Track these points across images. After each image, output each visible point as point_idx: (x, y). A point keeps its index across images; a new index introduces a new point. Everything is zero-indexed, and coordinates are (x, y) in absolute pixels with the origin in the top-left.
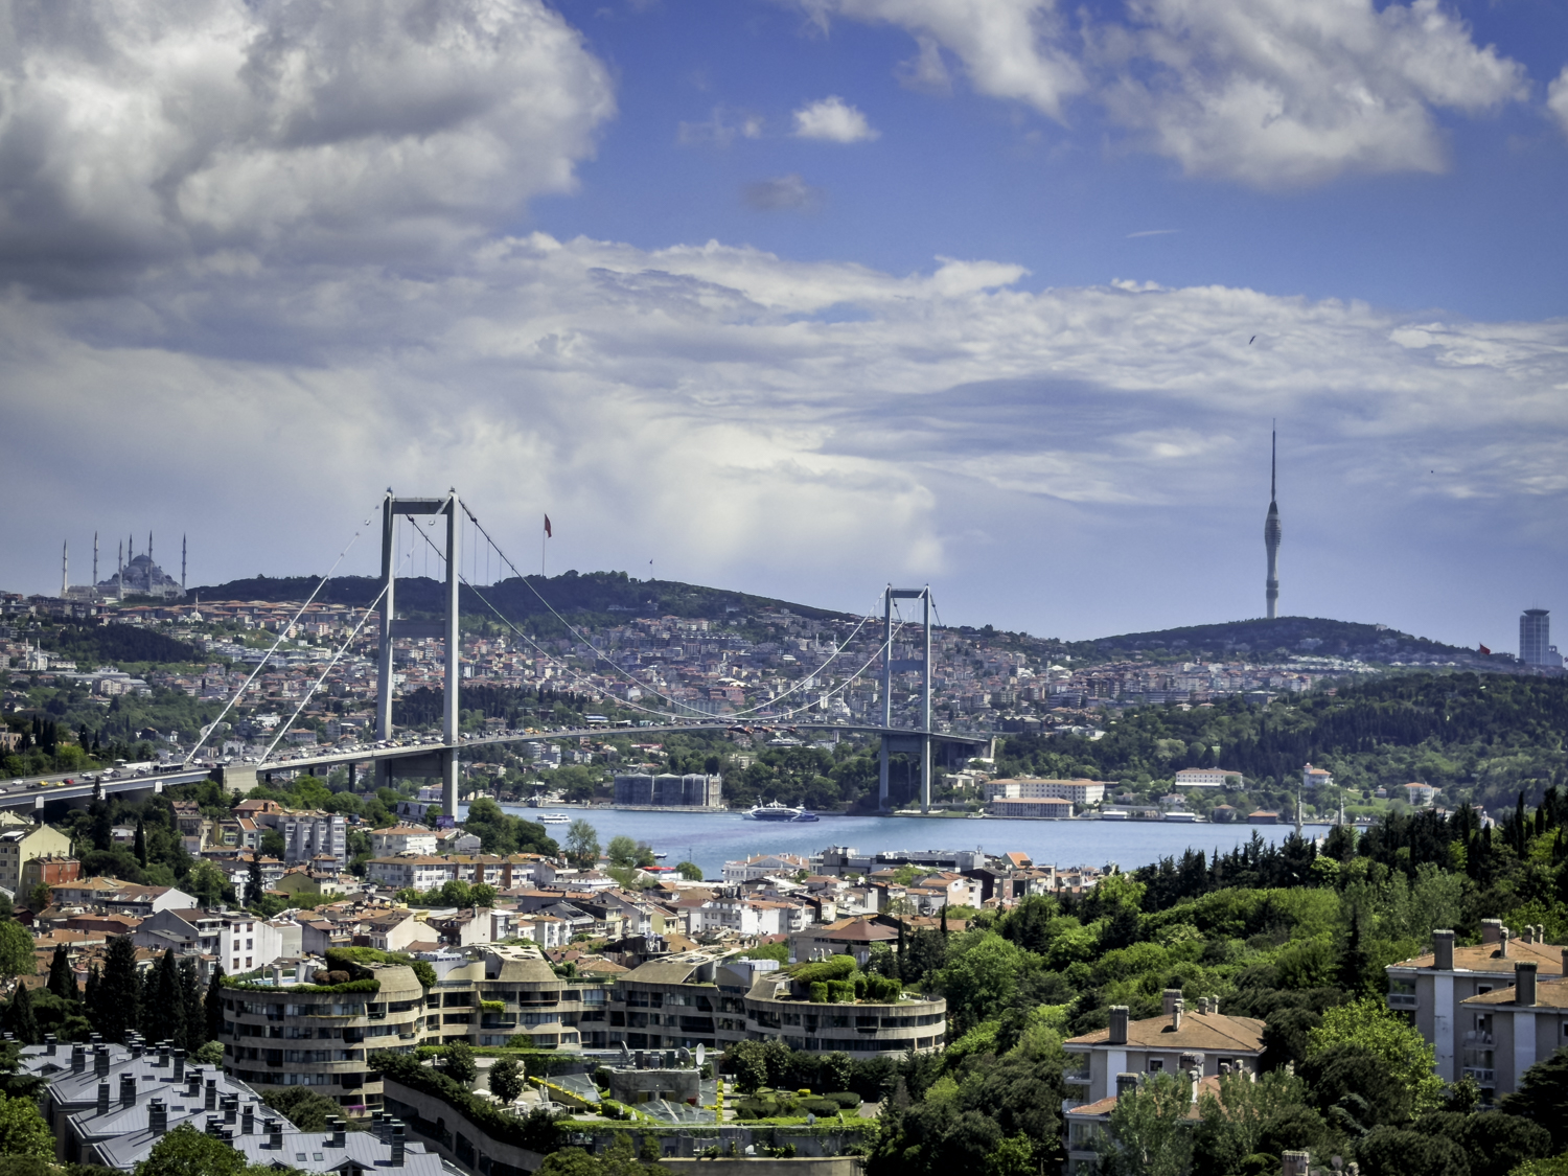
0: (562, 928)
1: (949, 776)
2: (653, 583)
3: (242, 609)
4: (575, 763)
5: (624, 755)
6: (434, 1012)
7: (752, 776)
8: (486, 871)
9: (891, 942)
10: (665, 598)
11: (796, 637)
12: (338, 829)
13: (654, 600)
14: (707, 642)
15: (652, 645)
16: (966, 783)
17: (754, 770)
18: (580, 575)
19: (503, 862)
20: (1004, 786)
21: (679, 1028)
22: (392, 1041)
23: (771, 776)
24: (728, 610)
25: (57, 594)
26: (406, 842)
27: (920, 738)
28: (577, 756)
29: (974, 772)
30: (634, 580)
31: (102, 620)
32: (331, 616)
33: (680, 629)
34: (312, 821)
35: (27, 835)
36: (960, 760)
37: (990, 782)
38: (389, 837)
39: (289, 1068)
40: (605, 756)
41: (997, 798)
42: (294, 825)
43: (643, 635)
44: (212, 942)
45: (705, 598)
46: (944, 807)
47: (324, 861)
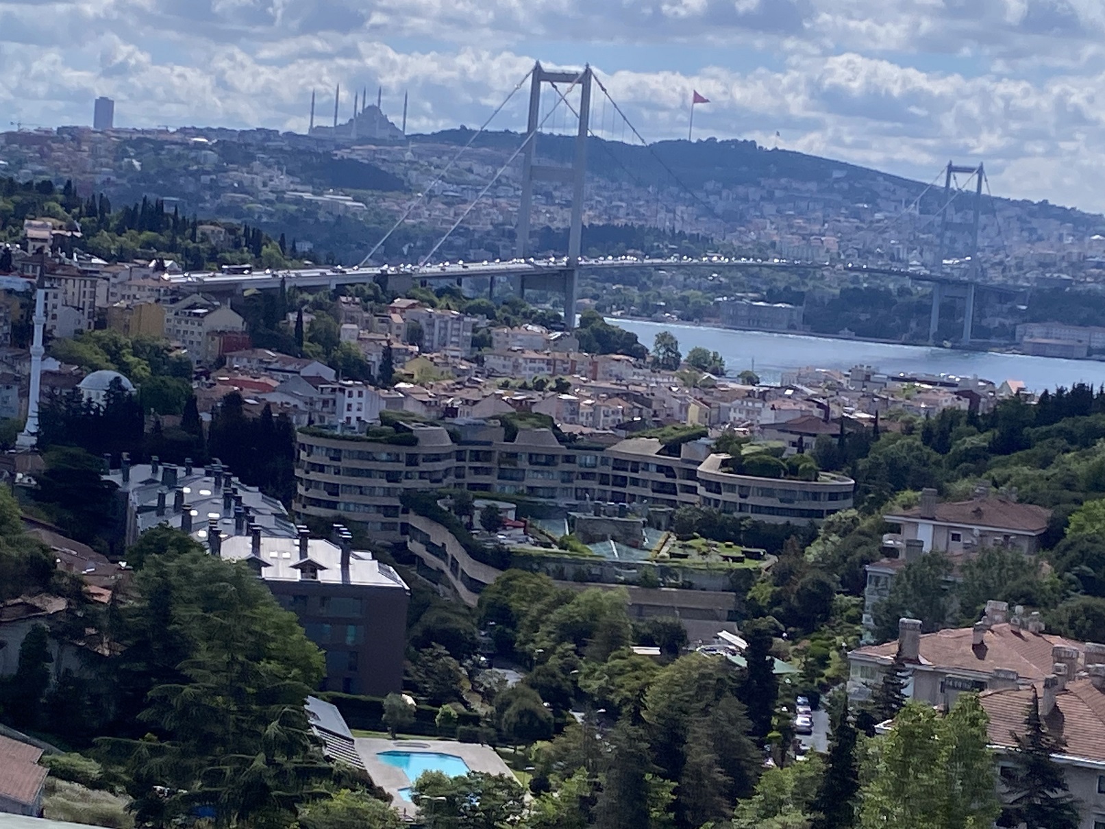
2: (776, 151)
6: (461, 464)
8: (578, 367)
9: (834, 436)
16: (1002, 324)
18: (717, 141)
19: (593, 360)
20: (1032, 329)
21: (650, 490)
22: (424, 485)
27: (967, 286)
30: (761, 148)
31: (336, 155)
33: (794, 189)
34: (446, 318)
35: (210, 312)
38: (507, 335)
39: (343, 498)
41: (1026, 339)
42: (432, 321)
44: (331, 403)
47: (452, 350)
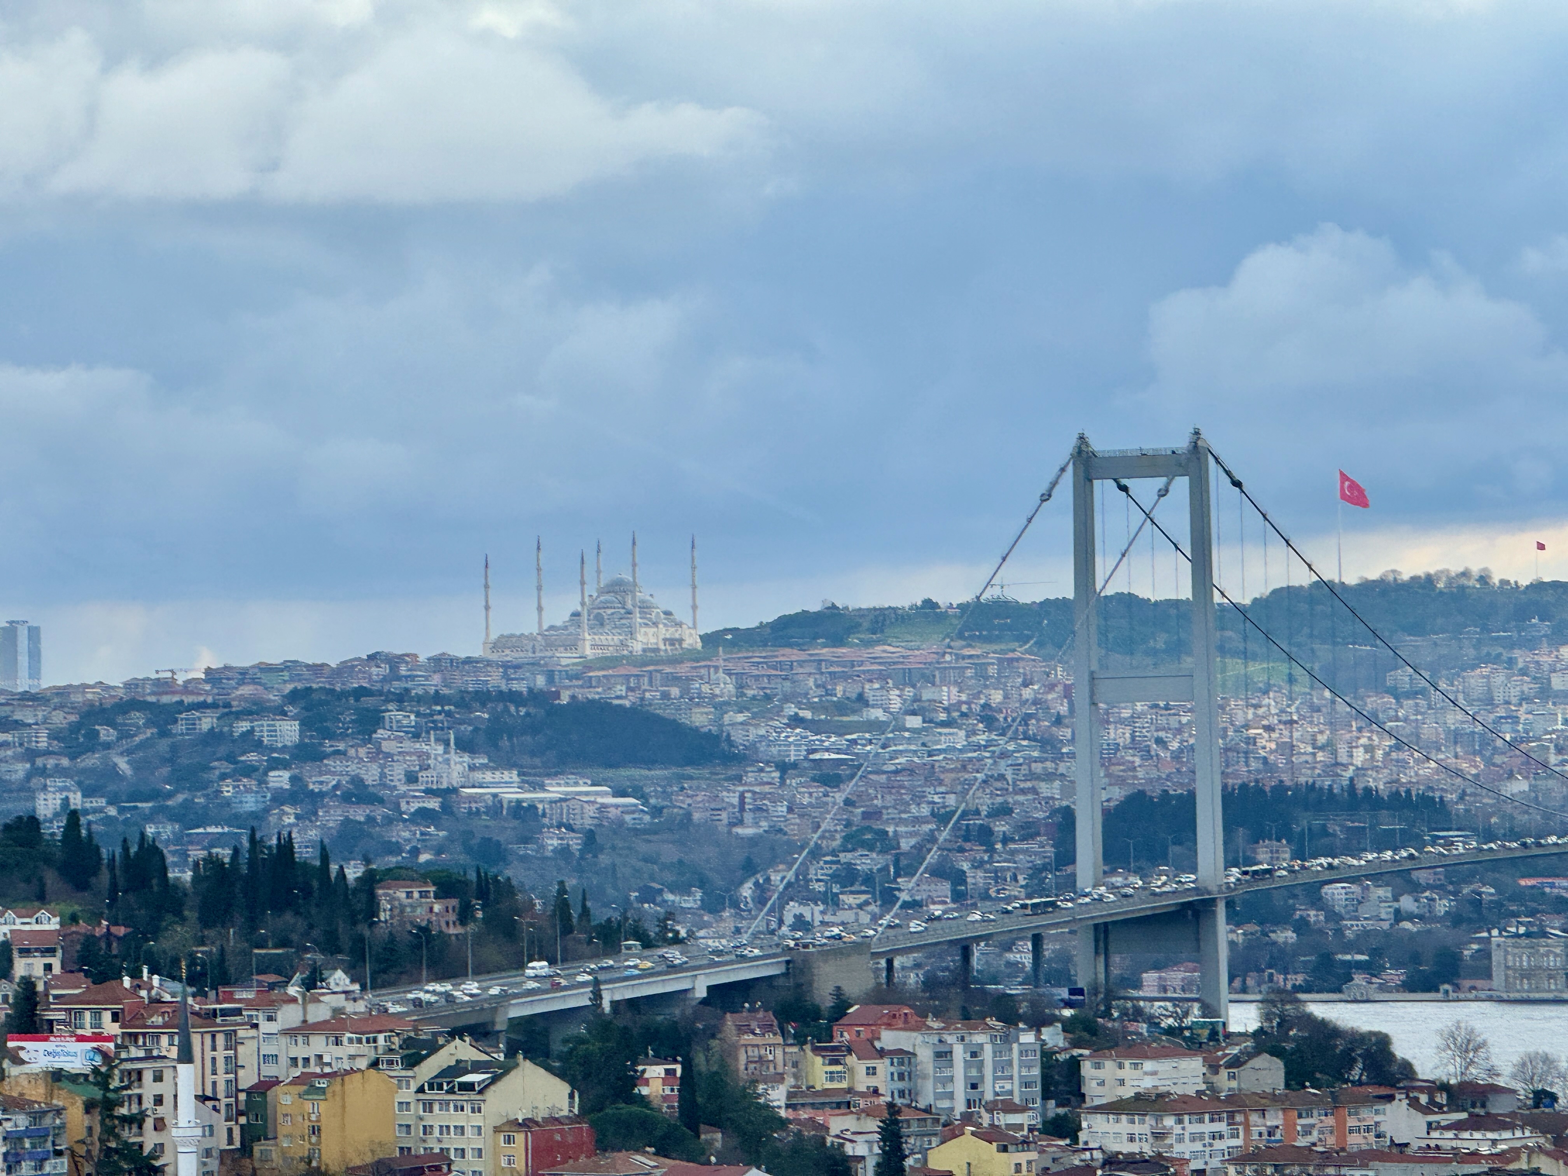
2: (1539, 587)
3: (801, 663)
5: (1509, 900)
12: (1026, 1053)
18: (1402, 579)
25: (476, 651)
26: (1148, 1073)
30: (1504, 583)
31: (557, 695)
32: (962, 670)
35: (495, 1079)
38: (1118, 1063)
42: (944, 1048)
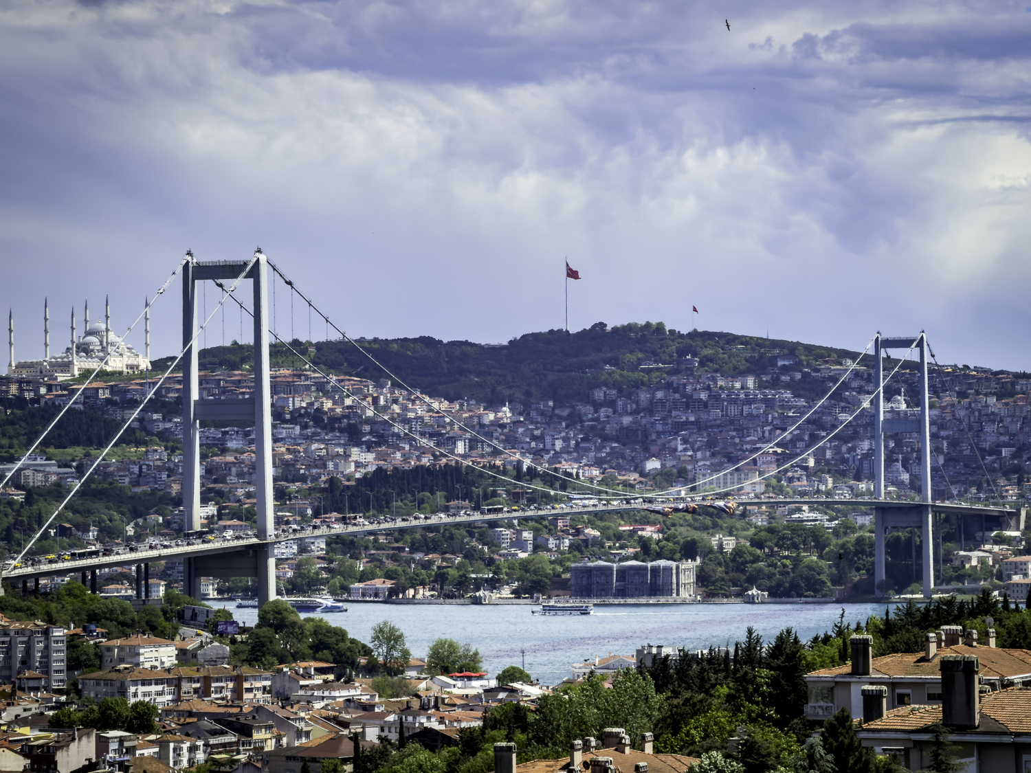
0: (193, 749)
1: (962, 553)
2: (694, 335)
4: (549, 550)
5: (609, 539)
7: (733, 560)
8: (214, 685)
10: (707, 352)
11: (859, 393)
12: (57, 642)
13: (694, 355)
14: (749, 402)
15: (687, 407)
16: (982, 561)
17: (738, 552)
18: (609, 328)
19: (235, 673)
20: (1026, 563)
23: (757, 559)
24: (780, 363)
26: (138, 654)
27: (921, 509)
28: (552, 543)
29: (996, 548)
30: (672, 332)
32: (308, 388)
33: (721, 387)
34: (28, 633)
36: (980, 534)
37: (1013, 559)
38: (121, 648)
40: (586, 541)
41: (1017, 579)
42: (7, 639)
43: (677, 396)
45: (753, 350)
46: (953, 590)
47: (28, 679)
